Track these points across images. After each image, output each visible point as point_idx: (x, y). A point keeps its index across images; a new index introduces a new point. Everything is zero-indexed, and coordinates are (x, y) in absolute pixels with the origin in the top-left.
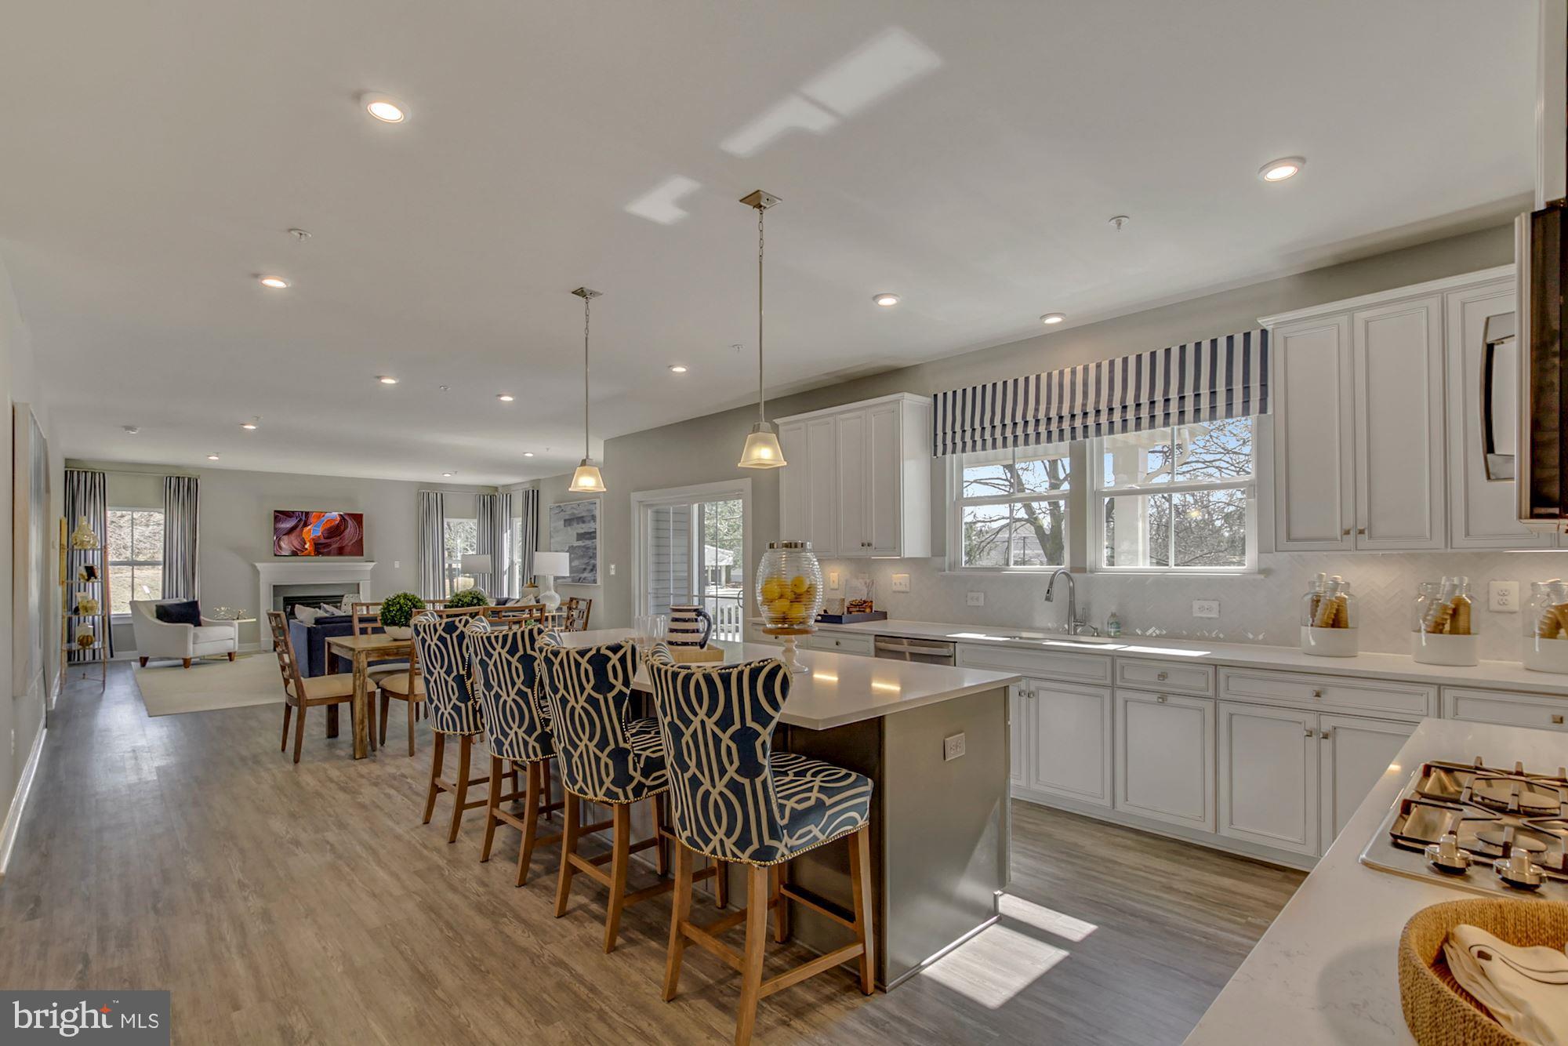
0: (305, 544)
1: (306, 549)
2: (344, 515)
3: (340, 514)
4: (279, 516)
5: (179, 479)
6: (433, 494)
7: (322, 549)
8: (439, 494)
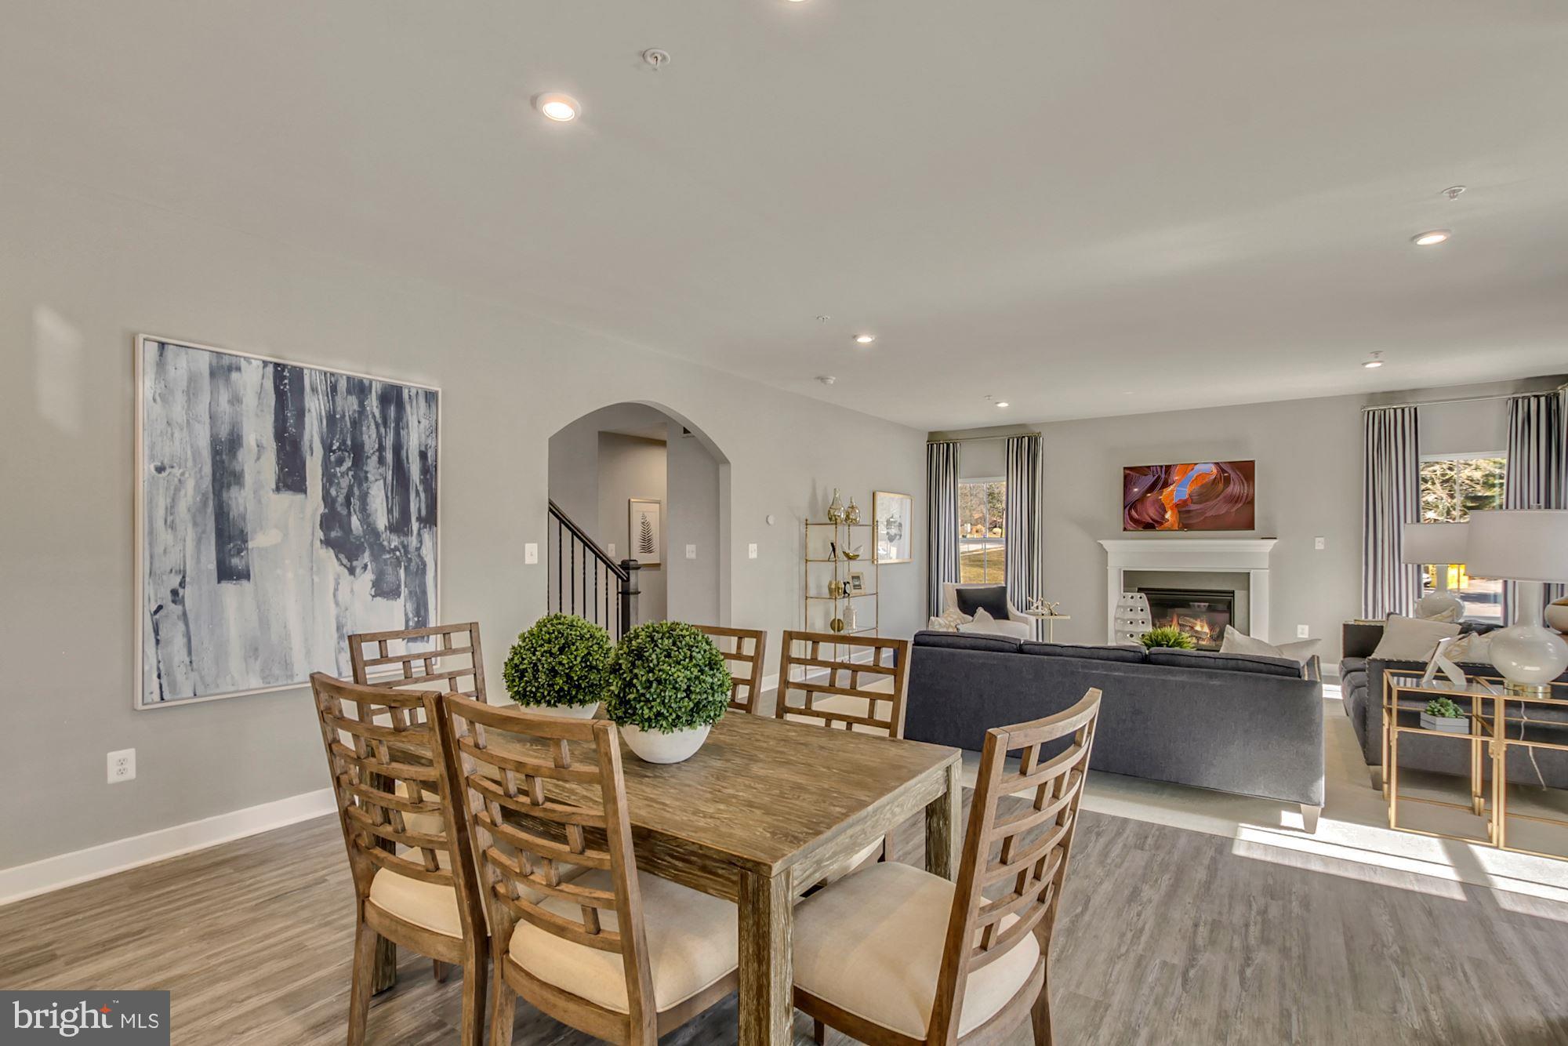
0: (1166, 512)
1: (1167, 520)
2: (1223, 466)
3: (1217, 464)
4: (1131, 475)
5: (1020, 439)
6: (1395, 410)
7: (1189, 520)
8: (1407, 411)
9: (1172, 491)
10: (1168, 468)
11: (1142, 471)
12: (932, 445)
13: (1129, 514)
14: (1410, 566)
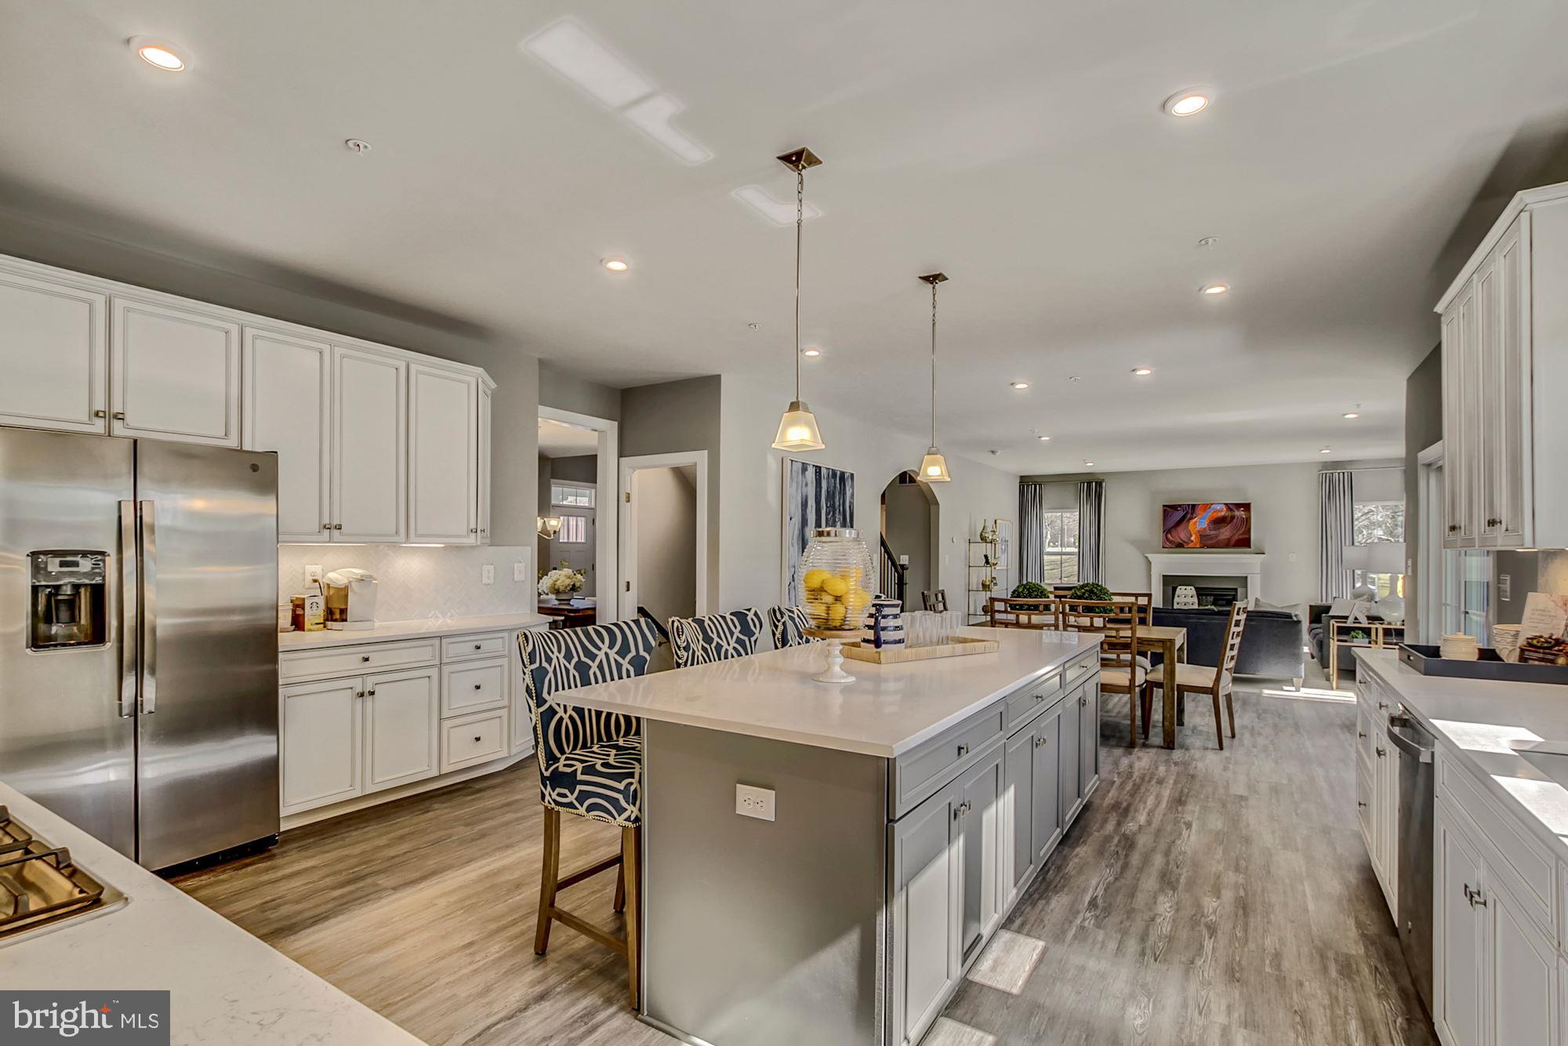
0: (1191, 536)
1: (1192, 541)
2: (1231, 507)
3: (1226, 504)
4: (1169, 510)
5: (1089, 484)
6: (1339, 473)
7: (1208, 543)
8: (1346, 474)
9: (1196, 522)
10: (1194, 506)
11: (1174, 507)
12: (1024, 486)
13: (1167, 537)
14: (1348, 571)
